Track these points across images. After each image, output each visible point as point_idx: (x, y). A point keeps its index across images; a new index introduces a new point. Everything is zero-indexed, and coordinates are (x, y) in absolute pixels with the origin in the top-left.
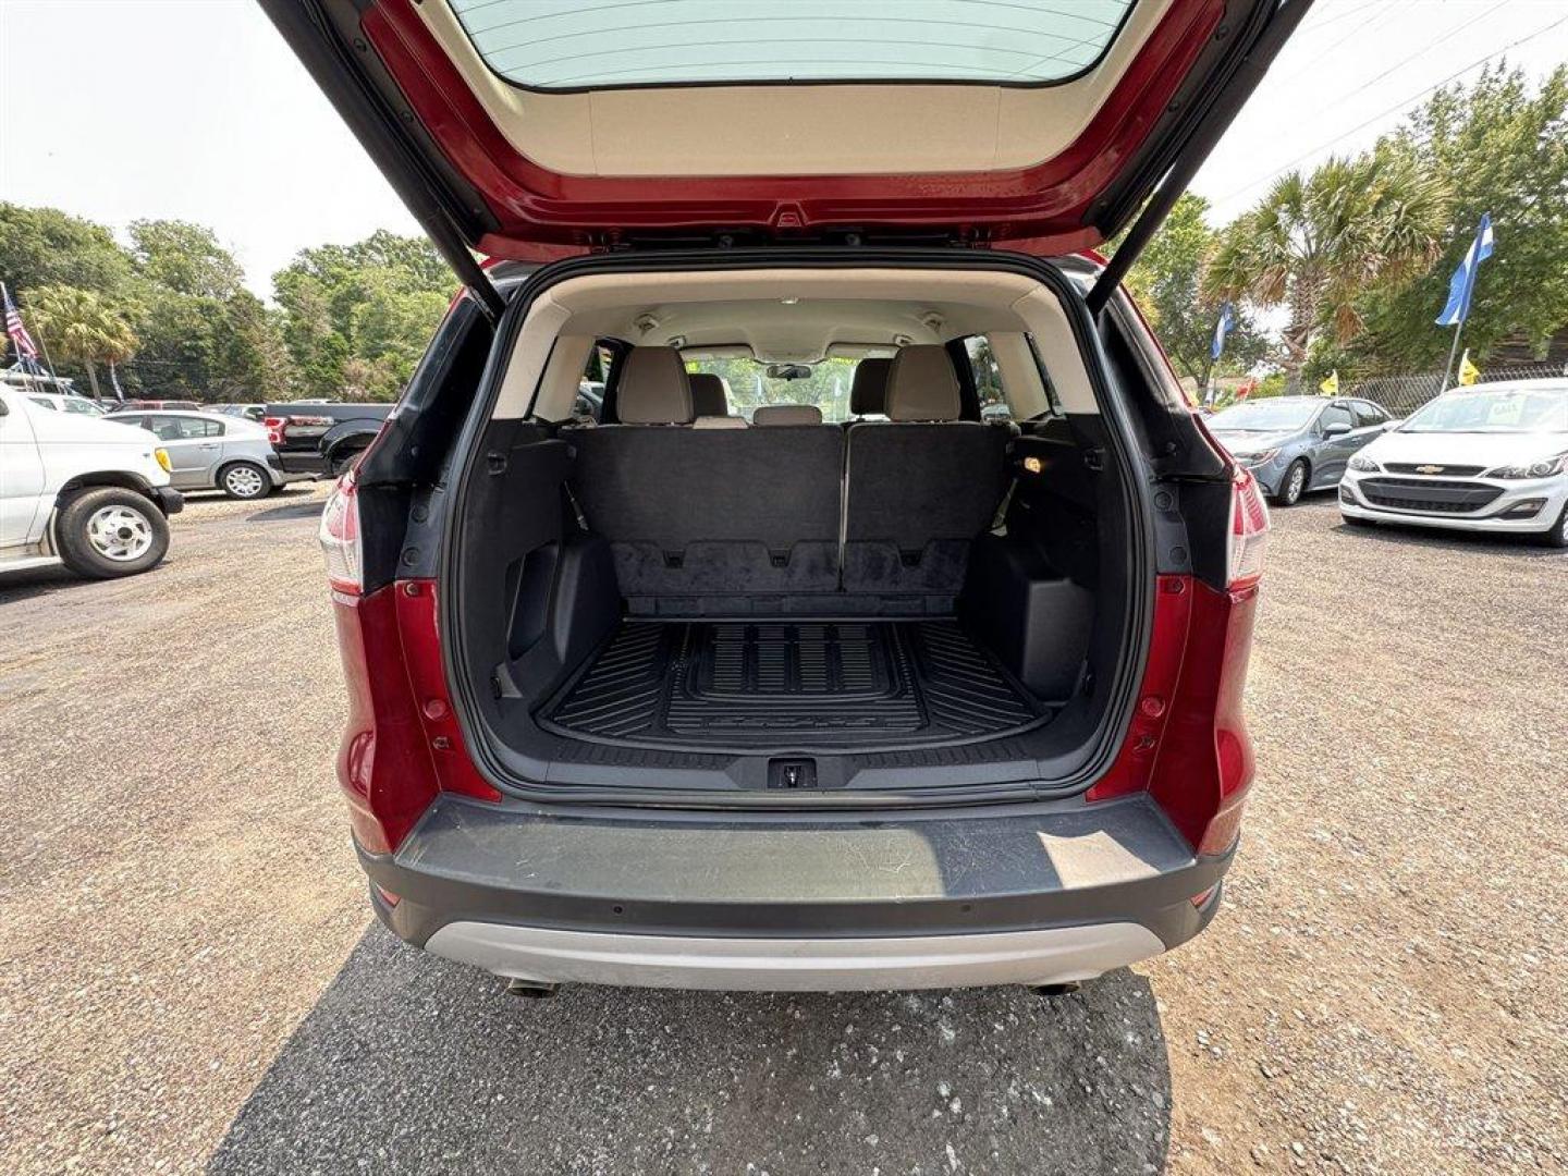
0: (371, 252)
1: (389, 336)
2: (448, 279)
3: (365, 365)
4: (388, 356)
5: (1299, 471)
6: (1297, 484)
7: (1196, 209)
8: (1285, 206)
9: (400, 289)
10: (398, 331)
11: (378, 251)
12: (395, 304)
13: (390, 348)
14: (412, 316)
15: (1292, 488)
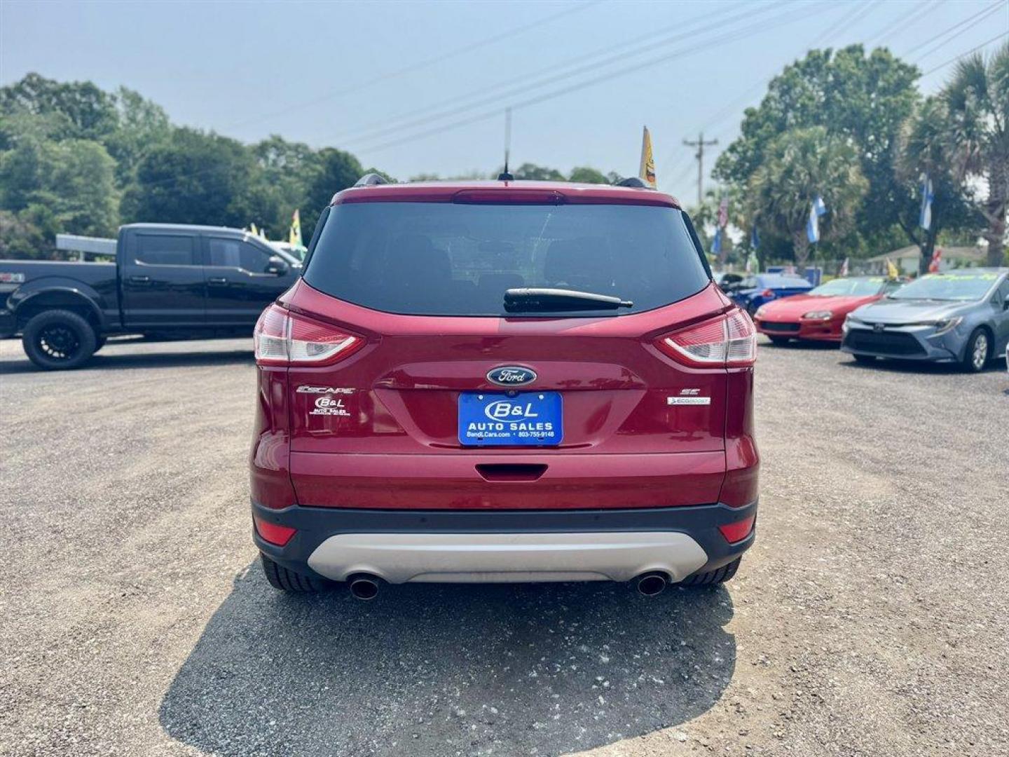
0: (19, 97)
1: (36, 186)
2: (106, 127)
3: (7, 218)
4: (33, 208)
5: (982, 339)
6: (982, 351)
7: (907, 76)
8: (970, 89)
9: (50, 136)
10: (48, 181)
11: (28, 96)
12: (45, 152)
13: (36, 200)
14: (64, 166)
15: (977, 354)
